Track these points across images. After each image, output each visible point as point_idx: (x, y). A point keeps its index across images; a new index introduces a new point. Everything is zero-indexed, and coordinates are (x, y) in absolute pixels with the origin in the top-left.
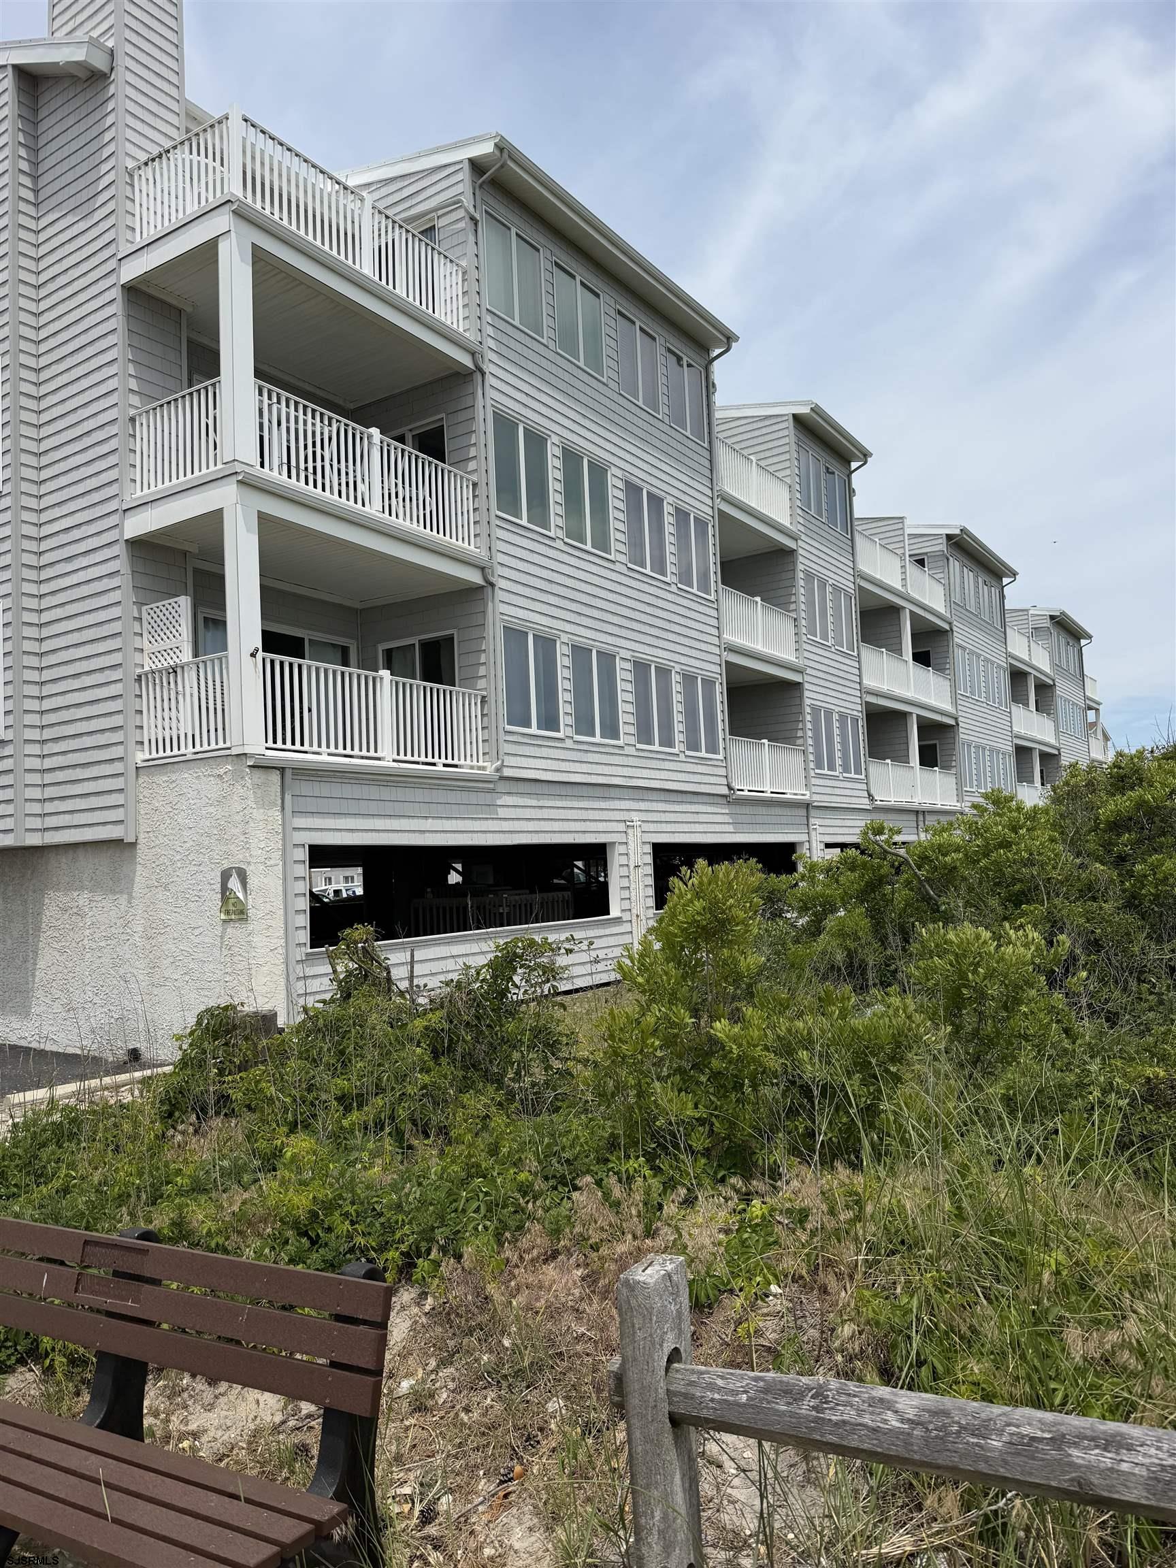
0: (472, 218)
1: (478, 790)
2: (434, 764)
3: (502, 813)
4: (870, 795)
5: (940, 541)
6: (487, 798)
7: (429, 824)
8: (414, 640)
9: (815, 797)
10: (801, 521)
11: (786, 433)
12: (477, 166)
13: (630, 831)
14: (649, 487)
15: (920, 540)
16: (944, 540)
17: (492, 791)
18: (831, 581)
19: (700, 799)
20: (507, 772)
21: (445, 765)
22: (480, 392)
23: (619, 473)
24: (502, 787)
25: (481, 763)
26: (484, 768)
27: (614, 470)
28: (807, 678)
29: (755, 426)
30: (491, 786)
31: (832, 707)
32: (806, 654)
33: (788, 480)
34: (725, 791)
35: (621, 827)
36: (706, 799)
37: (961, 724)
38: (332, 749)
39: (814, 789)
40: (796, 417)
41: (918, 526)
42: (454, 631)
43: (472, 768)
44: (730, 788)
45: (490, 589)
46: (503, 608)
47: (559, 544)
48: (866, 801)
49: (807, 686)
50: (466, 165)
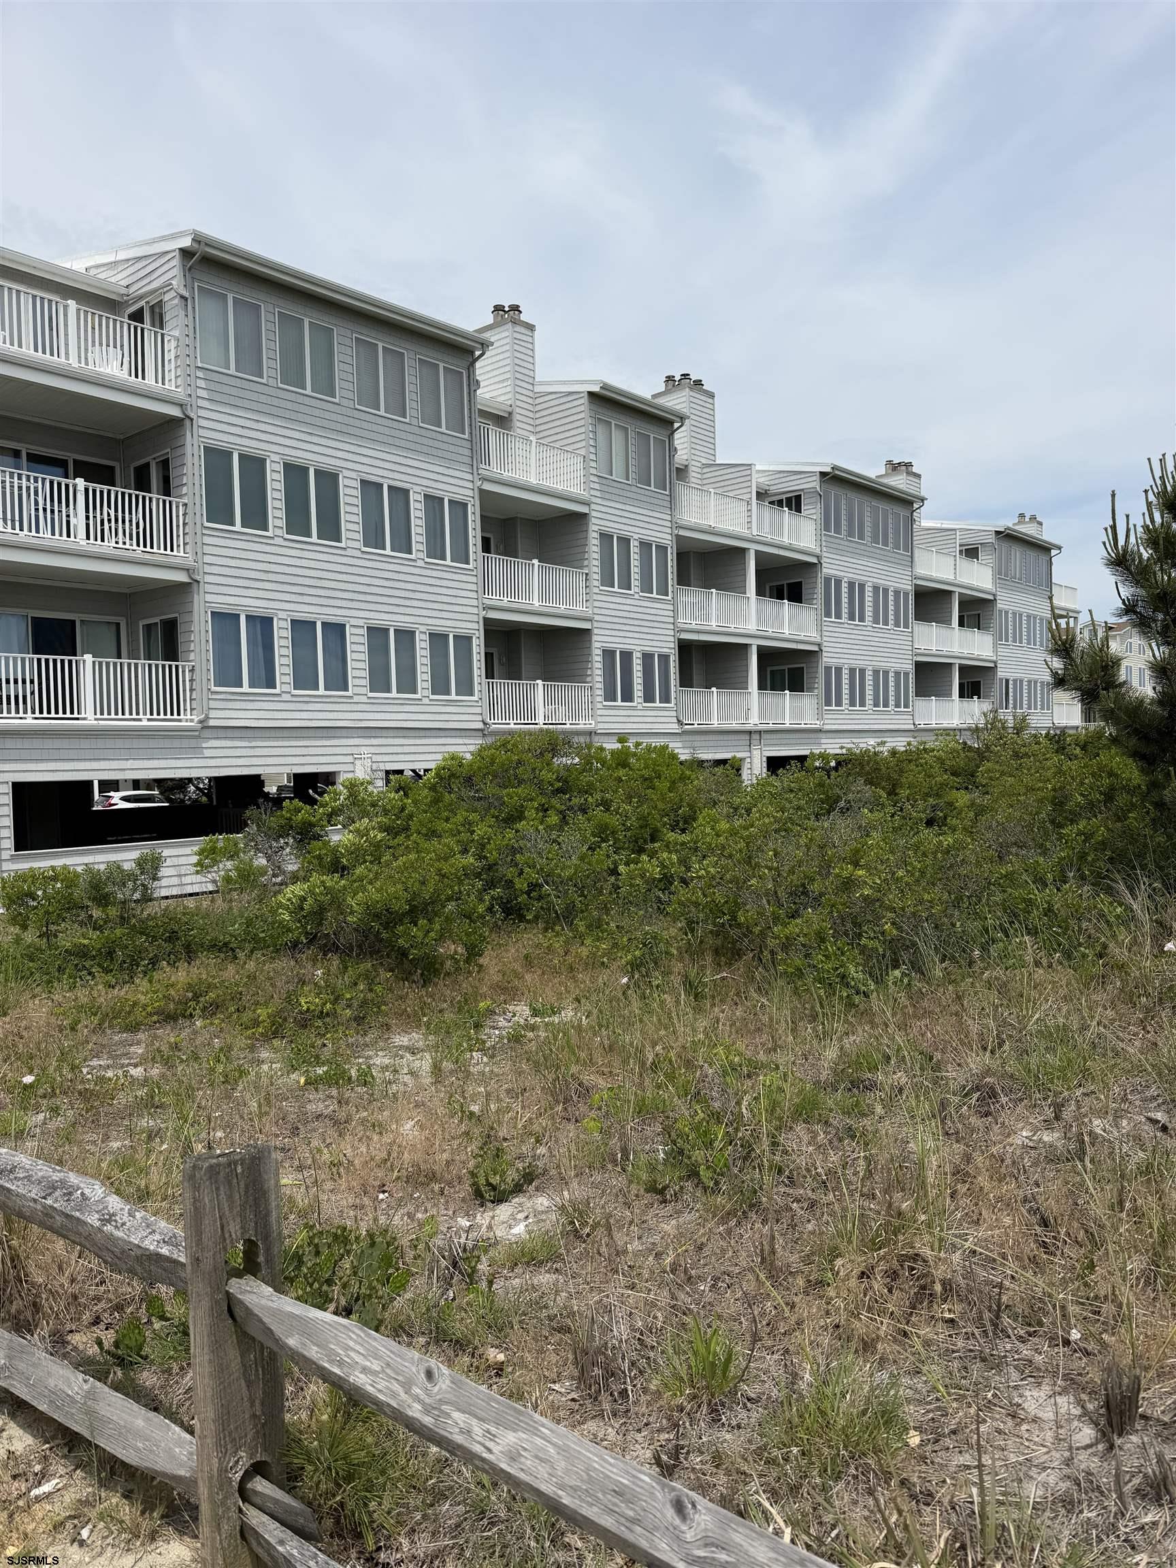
0: (182, 297)
1: (181, 737)
2: (140, 720)
3: (207, 753)
4: (679, 721)
5: (814, 478)
6: (193, 743)
7: (129, 764)
8: (157, 620)
9: (601, 726)
10: (597, 486)
11: (582, 408)
12: (186, 253)
13: (356, 762)
14: (387, 480)
15: (799, 477)
16: (817, 478)
17: (199, 737)
18: (636, 536)
19: (447, 733)
20: (212, 723)
21: (149, 720)
22: (188, 434)
23: (354, 475)
24: (206, 733)
25: (189, 717)
26: (192, 721)
27: (347, 474)
28: (595, 625)
29: (562, 400)
30: (197, 733)
31: (633, 647)
32: (596, 604)
33: (583, 452)
34: (480, 726)
35: (349, 759)
36: (453, 733)
37: (824, 649)
39: (599, 719)
40: (591, 394)
41: (797, 464)
42: (177, 615)
43: (187, 720)
44: (485, 724)
45: (195, 584)
46: (209, 598)
47: (278, 541)
48: (676, 726)
49: (596, 631)
50: (177, 253)
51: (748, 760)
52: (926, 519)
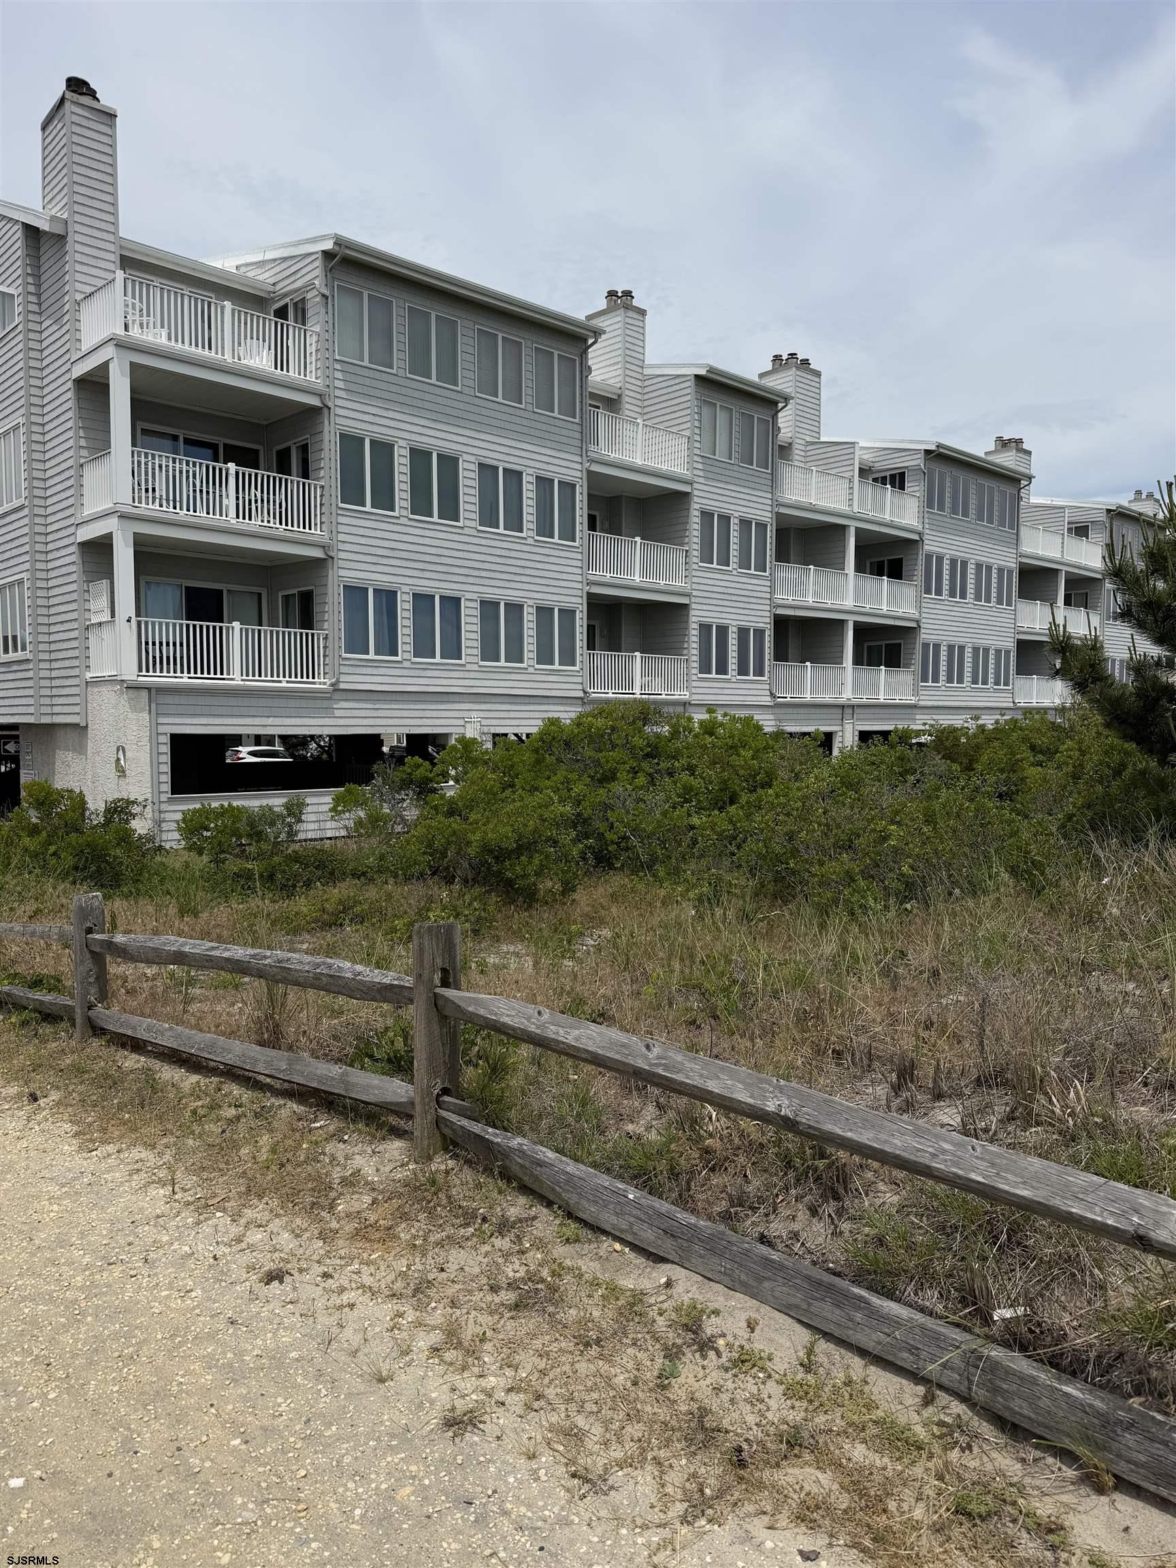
0: (323, 295)
1: (315, 698)
2: (280, 682)
3: (337, 713)
4: (772, 694)
5: (919, 456)
6: (325, 704)
7: (270, 721)
8: (295, 591)
9: (695, 697)
10: (700, 466)
11: (688, 391)
12: (327, 255)
13: (467, 725)
14: (502, 463)
15: (904, 454)
16: (922, 455)
17: (330, 699)
18: (736, 514)
19: (550, 701)
20: (342, 686)
21: (288, 682)
22: (326, 422)
23: (472, 459)
24: (337, 696)
25: (322, 680)
26: (325, 684)
27: (466, 457)
28: (693, 600)
29: (673, 382)
30: (329, 695)
31: (729, 622)
32: (695, 580)
33: (687, 433)
34: (581, 694)
35: (461, 722)
36: (556, 701)
37: (922, 625)
38: (192, 675)
39: (694, 691)
40: (697, 376)
41: (902, 441)
42: (313, 588)
43: (320, 683)
44: (585, 692)
45: (330, 560)
46: (342, 572)
47: (403, 521)
48: (769, 699)
49: (693, 606)
50: (319, 255)
51: (840, 734)
52: (1035, 496)
